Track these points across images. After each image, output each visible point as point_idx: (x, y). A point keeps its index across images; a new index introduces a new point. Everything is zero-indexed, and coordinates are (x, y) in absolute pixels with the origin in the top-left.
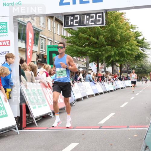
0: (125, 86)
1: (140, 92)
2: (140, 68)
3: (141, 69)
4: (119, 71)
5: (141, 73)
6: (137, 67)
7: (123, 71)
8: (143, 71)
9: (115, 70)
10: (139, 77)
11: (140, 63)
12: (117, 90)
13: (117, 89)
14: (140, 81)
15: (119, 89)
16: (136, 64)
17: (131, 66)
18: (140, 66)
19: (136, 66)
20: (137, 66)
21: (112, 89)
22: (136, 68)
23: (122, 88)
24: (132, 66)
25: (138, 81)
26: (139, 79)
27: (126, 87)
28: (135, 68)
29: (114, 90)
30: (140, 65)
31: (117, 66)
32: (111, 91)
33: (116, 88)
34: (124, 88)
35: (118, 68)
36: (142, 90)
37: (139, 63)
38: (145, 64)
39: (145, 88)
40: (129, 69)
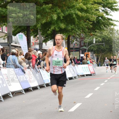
0: (76, 75)
1: (102, 84)
2: (101, 42)
3: (103, 45)
6: (96, 42)
7: (72, 48)
8: (107, 49)
10: (99, 59)
11: (102, 33)
14: (101, 66)
18: (101, 40)
19: (94, 39)
20: (96, 39)
22: (94, 42)
24: (87, 40)
25: (98, 66)
26: (101, 62)
30: (100, 37)
34: (75, 77)
36: (106, 81)
37: (99, 34)
38: (109, 36)
39: (111, 78)
40: (83, 45)
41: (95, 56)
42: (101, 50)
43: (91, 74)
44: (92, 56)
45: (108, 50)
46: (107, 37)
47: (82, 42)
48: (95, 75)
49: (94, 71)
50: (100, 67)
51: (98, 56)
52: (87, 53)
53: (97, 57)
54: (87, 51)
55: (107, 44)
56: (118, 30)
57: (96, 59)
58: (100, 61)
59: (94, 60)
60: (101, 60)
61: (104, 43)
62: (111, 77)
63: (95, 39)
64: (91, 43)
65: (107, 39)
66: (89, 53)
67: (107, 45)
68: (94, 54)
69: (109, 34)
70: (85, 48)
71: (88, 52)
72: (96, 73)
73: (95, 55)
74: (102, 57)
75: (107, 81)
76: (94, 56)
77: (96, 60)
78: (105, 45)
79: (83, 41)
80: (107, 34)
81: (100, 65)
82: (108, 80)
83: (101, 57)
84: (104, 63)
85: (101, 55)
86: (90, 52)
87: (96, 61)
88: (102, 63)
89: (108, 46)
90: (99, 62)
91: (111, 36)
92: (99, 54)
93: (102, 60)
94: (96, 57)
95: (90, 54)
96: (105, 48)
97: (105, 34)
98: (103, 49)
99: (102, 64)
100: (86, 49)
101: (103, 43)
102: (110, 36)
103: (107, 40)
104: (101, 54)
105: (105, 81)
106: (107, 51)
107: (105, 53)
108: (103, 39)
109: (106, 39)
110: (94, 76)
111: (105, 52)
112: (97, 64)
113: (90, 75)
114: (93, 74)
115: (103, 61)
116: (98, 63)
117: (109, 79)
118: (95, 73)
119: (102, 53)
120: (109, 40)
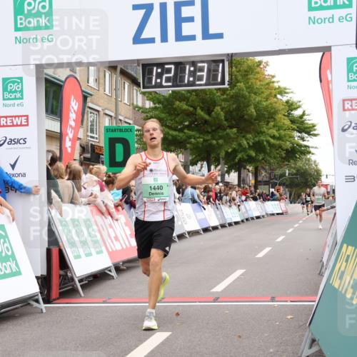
0: (264, 214)
1: (296, 225)
2: (295, 175)
3: (297, 178)
4: (253, 182)
5: (297, 185)
6: (289, 174)
7: (260, 181)
8: (302, 182)
9: (244, 180)
10: (293, 195)
11: (296, 164)
12: (249, 222)
13: (247, 220)
14: (295, 203)
15: (252, 218)
18: (294, 171)
19: (287, 171)
20: (289, 171)
21: (238, 219)
22: (287, 175)
23: (258, 218)
24: (278, 172)
25: (291, 203)
26: (294, 198)
27: (267, 214)
28: (285, 176)
29: (242, 221)
30: (294, 169)
31: (248, 170)
32: (236, 223)
33: (246, 216)
34: (263, 216)
35: (250, 174)
36: (301, 222)
37: (293, 165)
40: (273, 178)
45: (304, 184)
46: (302, 169)
47: (272, 174)
48: (288, 214)
49: (286, 209)
50: (293, 205)
51: (292, 191)
52: (278, 187)
53: (289, 192)
54: (278, 185)
55: (302, 177)
57: (288, 196)
61: (299, 176)
64: (283, 175)
66: (280, 187)
68: (286, 188)
69: (305, 165)
70: (276, 181)
73: (288, 190)
78: (300, 178)
79: (273, 172)
80: (302, 165)
81: (293, 202)
83: (295, 193)
85: (294, 190)
86: (282, 186)
89: (303, 180)
90: (292, 198)
92: (292, 189)
93: (296, 196)
95: (282, 189)
96: (299, 182)
97: (300, 165)
99: (295, 201)
100: (277, 183)
101: (297, 176)
102: (306, 168)
104: (295, 188)
105: (299, 221)
106: (302, 185)
108: (298, 171)
109: (301, 172)
110: (286, 215)
111: (300, 187)
112: (289, 200)
113: (282, 214)
114: (285, 213)
115: (298, 197)
116: (291, 200)
118: (287, 212)
120: (304, 172)
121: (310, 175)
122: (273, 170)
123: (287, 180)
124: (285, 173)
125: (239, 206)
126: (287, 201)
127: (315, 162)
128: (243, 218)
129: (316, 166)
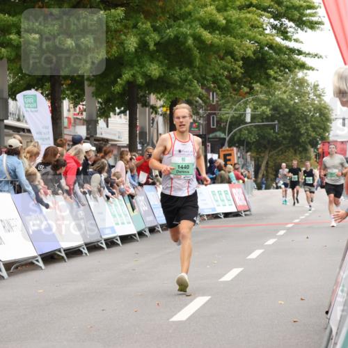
1: (271, 242)
2: (268, 119)
3: (273, 127)
5: (274, 144)
6: (253, 118)
8: (284, 138)
9: (143, 134)
10: (263, 167)
11: (271, 94)
12: (156, 236)
14: (268, 188)
16: (246, 103)
17: (224, 111)
18: (268, 112)
19: (249, 111)
20: (255, 109)
21: (131, 230)
22: (248, 119)
24: (228, 113)
25: (259, 188)
26: (266, 176)
29: (141, 234)
32: (126, 239)
35: (160, 119)
36: (282, 233)
37: (262, 96)
38: (292, 102)
39: (296, 224)
40: (215, 127)
41: (251, 160)
42: (269, 142)
43: (238, 212)
44: (241, 159)
45: (289, 142)
46: (287, 105)
47: (213, 118)
48: (251, 214)
49: (246, 204)
50: (264, 192)
51: (260, 159)
52: (228, 150)
53: (255, 161)
54: (226, 144)
55: (285, 125)
56: (318, 85)
58: (263, 175)
59: (247, 170)
60: (267, 171)
61: (276, 122)
62: (297, 221)
63: (252, 111)
64: (239, 120)
65: (287, 110)
66: (233, 150)
67: (286, 128)
68: (247, 152)
69: (292, 95)
70: (223, 136)
71: (230, 146)
72: (252, 210)
73: (251, 157)
74: (270, 163)
75: (285, 231)
76: (246, 159)
77: (253, 170)
78: (279, 128)
79: (215, 114)
80: (285, 97)
81: (264, 186)
82: (288, 229)
83: (267, 163)
84: (277, 181)
85: (267, 157)
86: (237, 147)
87: (253, 173)
88: (270, 179)
89: (287, 131)
90: (260, 176)
91: (297, 101)
92: (262, 155)
93: (270, 171)
94: (253, 163)
95: (237, 154)
96: (278, 136)
97: (281, 96)
98: (275, 140)
99: (269, 182)
100: (225, 139)
101: (274, 121)
102: (295, 102)
103: (286, 114)
104: (267, 152)
105: (278, 232)
106: (284, 144)
107: (279, 151)
108: (275, 109)
109: (283, 111)
110: (247, 217)
111: (280, 149)
112: (255, 181)
113: (237, 214)
114: (244, 211)
115: (274, 173)
116: (259, 180)
117: (290, 226)
118: (249, 210)
119: (270, 151)
120: (291, 114)
121: (305, 119)
122: (214, 108)
123: (250, 133)
124: (244, 115)
125: (131, 197)
126: (250, 183)
127: (316, 87)
128: (141, 227)
129: (319, 96)
